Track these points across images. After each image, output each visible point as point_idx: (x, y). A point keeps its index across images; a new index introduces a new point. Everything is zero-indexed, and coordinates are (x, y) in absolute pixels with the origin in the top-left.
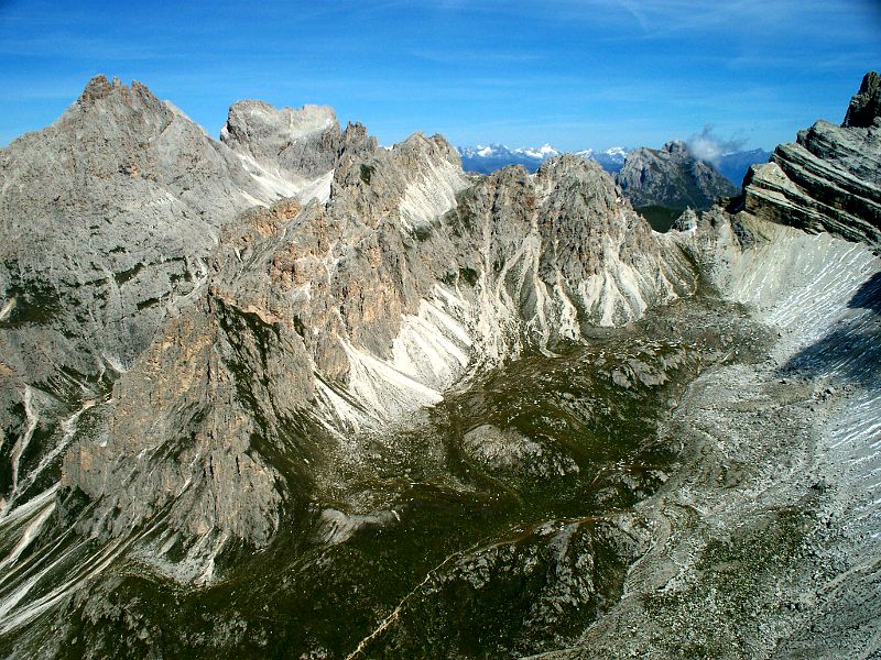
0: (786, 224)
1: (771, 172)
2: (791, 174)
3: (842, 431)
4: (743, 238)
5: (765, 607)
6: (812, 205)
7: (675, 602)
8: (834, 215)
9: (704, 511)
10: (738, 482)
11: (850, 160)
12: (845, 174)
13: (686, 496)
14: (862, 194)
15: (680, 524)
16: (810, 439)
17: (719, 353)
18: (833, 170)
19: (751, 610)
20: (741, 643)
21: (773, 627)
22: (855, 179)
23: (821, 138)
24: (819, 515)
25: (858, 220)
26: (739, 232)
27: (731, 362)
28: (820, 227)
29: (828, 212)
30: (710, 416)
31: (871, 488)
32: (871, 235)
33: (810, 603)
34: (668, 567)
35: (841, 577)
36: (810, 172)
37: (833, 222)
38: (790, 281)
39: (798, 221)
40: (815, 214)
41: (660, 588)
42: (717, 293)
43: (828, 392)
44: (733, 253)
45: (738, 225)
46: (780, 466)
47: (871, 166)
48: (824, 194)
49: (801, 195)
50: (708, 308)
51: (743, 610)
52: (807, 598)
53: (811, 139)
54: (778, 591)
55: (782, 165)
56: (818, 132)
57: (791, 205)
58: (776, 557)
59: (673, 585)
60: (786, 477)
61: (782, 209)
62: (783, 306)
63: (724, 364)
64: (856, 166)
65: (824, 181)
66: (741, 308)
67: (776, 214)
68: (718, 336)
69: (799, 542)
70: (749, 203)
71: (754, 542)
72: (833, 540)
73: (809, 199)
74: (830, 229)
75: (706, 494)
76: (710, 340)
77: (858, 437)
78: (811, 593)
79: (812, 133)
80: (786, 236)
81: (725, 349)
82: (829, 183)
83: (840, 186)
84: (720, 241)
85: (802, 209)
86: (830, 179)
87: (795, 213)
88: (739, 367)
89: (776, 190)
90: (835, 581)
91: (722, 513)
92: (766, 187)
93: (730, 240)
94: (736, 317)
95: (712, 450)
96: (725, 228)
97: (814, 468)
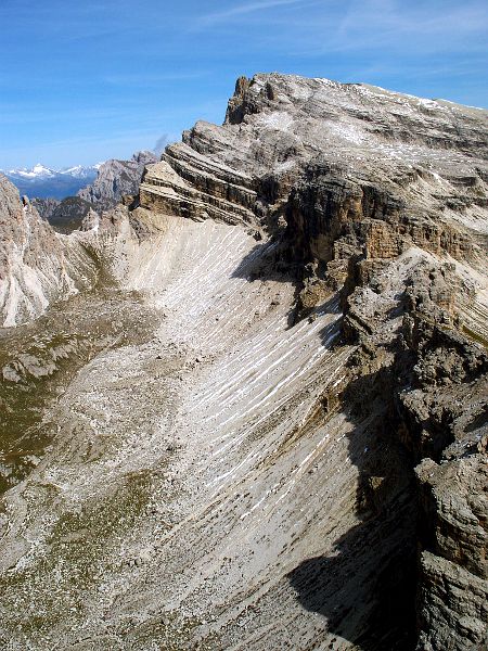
0: (177, 215)
1: (162, 171)
2: (178, 170)
3: (200, 394)
4: (140, 232)
5: (108, 568)
6: (197, 196)
7: (23, 579)
8: (216, 204)
9: (65, 487)
10: (101, 455)
11: (226, 153)
12: (221, 167)
13: (50, 477)
14: (237, 183)
15: (37, 503)
16: (173, 407)
17: (109, 338)
18: (212, 163)
19: (94, 573)
20: (79, 608)
21: (112, 585)
22: (232, 171)
23: (201, 136)
24: (165, 475)
25: (235, 206)
26: (136, 227)
27: (119, 345)
28: (205, 215)
29: (211, 201)
30: (91, 399)
31: (212, 443)
32: (246, 217)
33: (148, 558)
34: (20, 546)
35: (177, 527)
36: (194, 166)
37: (216, 210)
38: (178, 266)
39: (185, 211)
40: (200, 204)
41: (12, 568)
42: (115, 284)
43: (197, 361)
44: (132, 247)
45: (135, 220)
46: (143, 435)
47: (242, 157)
48: (208, 186)
49: (187, 188)
50: (105, 298)
51: (87, 575)
52: (145, 554)
53: (193, 138)
54: (122, 549)
55: (171, 163)
56: (198, 131)
57: (180, 198)
58: (122, 519)
59: (22, 563)
60: (146, 444)
61: (173, 202)
62: (171, 290)
63: (113, 348)
64: (230, 159)
65: (205, 174)
66: (134, 293)
67: (168, 207)
68: (109, 324)
69: (146, 502)
70: (143, 200)
71: (102, 509)
72: (175, 495)
73: (194, 191)
74: (212, 215)
75: (68, 471)
76: (103, 328)
77: (213, 398)
78: (150, 548)
79: (194, 133)
80: (176, 224)
81: (114, 335)
82: (209, 175)
83: (218, 177)
84: (120, 236)
85: (189, 200)
86: (210, 172)
87: (184, 204)
88: (127, 349)
89: (166, 186)
90: (171, 533)
91: (76, 485)
92: (158, 184)
93: (129, 234)
94: (128, 304)
95: (82, 429)
96: (125, 225)
97: (172, 432)
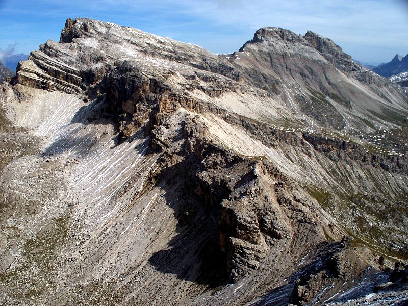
0: (39, 88)
1: (29, 65)
2: (39, 65)
3: (77, 178)
4: (19, 96)
5: (58, 263)
6: (50, 79)
7: (16, 273)
8: (60, 83)
9: (21, 227)
10: (35, 210)
11: (64, 57)
12: (63, 64)
13: (11, 222)
14: (72, 73)
15: (11, 236)
16: (64, 185)
17: (16, 152)
18: (57, 62)
19: (52, 267)
20: (51, 283)
21: (63, 271)
22: (68, 66)
23: (50, 48)
24: (73, 218)
25: (71, 84)
26: (17, 94)
27: (22, 156)
28: (55, 88)
29: (57, 81)
30: (16, 182)
31: (93, 201)
32: (77, 90)
33: (77, 257)
34: (9, 258)
35: (88, 242)
36: (47, 63)
37: (60, 86)
38: (44, 115)
39: (44, 86)
40: (52, 83)
41: (7, 269)
42: (10, 124)
43: (68, 162)
44: (16, 104)
45: (16, 90)
46: (53, 199)
47: (74, 60)
48: (56, 74)
49: (44, 74)
50: (7, 131)
51: (48, 268)
52: (75, 255)
53: (46, 48)
54: (62, 255)
55: (34, 61)
56: (49, 45)
57: (41, 79)
58: (58, 240)
59: (13, 266)
60: (56, 204)
61: (37, 81)
62: (42, 127)
63: (19, 157)
64: (67, 60)
65: (54, 67)
66: (23, 129)
67: (34, 84)
68: (14, 144)
69: (67, 231)
70: (20, 80)
71: (47, 236)
72: (82, 227)
73: (48, 76)
74: (59, 89)
75: (21, 219)
76: (11, 147)
77: (85, 180)
78: (77, 252)
79: (46, 46)
80: (39, 93)
81: (18, 150)
82: (56, 69)
83: (61, 69)
84: (8, 99)
85: (46, 81)
86: (56, 66)
87: (43, 83)
88: (26, 157)
89: (32, 73)
90: (86, 244)
91: (30, 227)
92: (28, 72)
93: (13, 98)
94: (21, 134)
95: (20, 198)
96: (10, 92)
97: (67, 197)
